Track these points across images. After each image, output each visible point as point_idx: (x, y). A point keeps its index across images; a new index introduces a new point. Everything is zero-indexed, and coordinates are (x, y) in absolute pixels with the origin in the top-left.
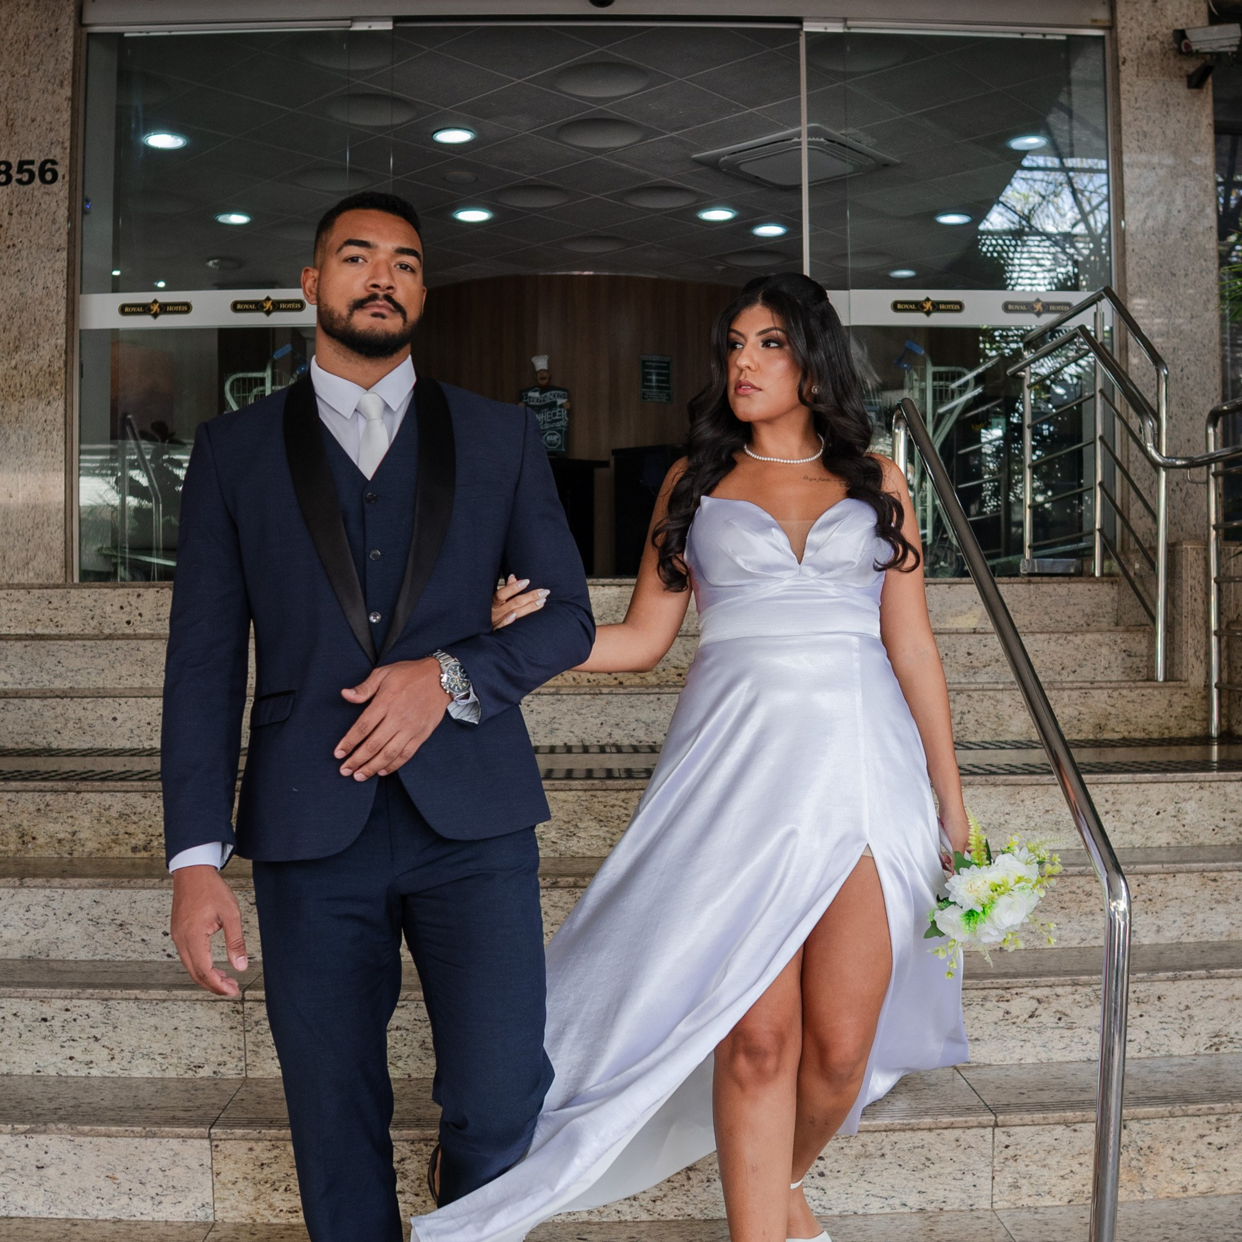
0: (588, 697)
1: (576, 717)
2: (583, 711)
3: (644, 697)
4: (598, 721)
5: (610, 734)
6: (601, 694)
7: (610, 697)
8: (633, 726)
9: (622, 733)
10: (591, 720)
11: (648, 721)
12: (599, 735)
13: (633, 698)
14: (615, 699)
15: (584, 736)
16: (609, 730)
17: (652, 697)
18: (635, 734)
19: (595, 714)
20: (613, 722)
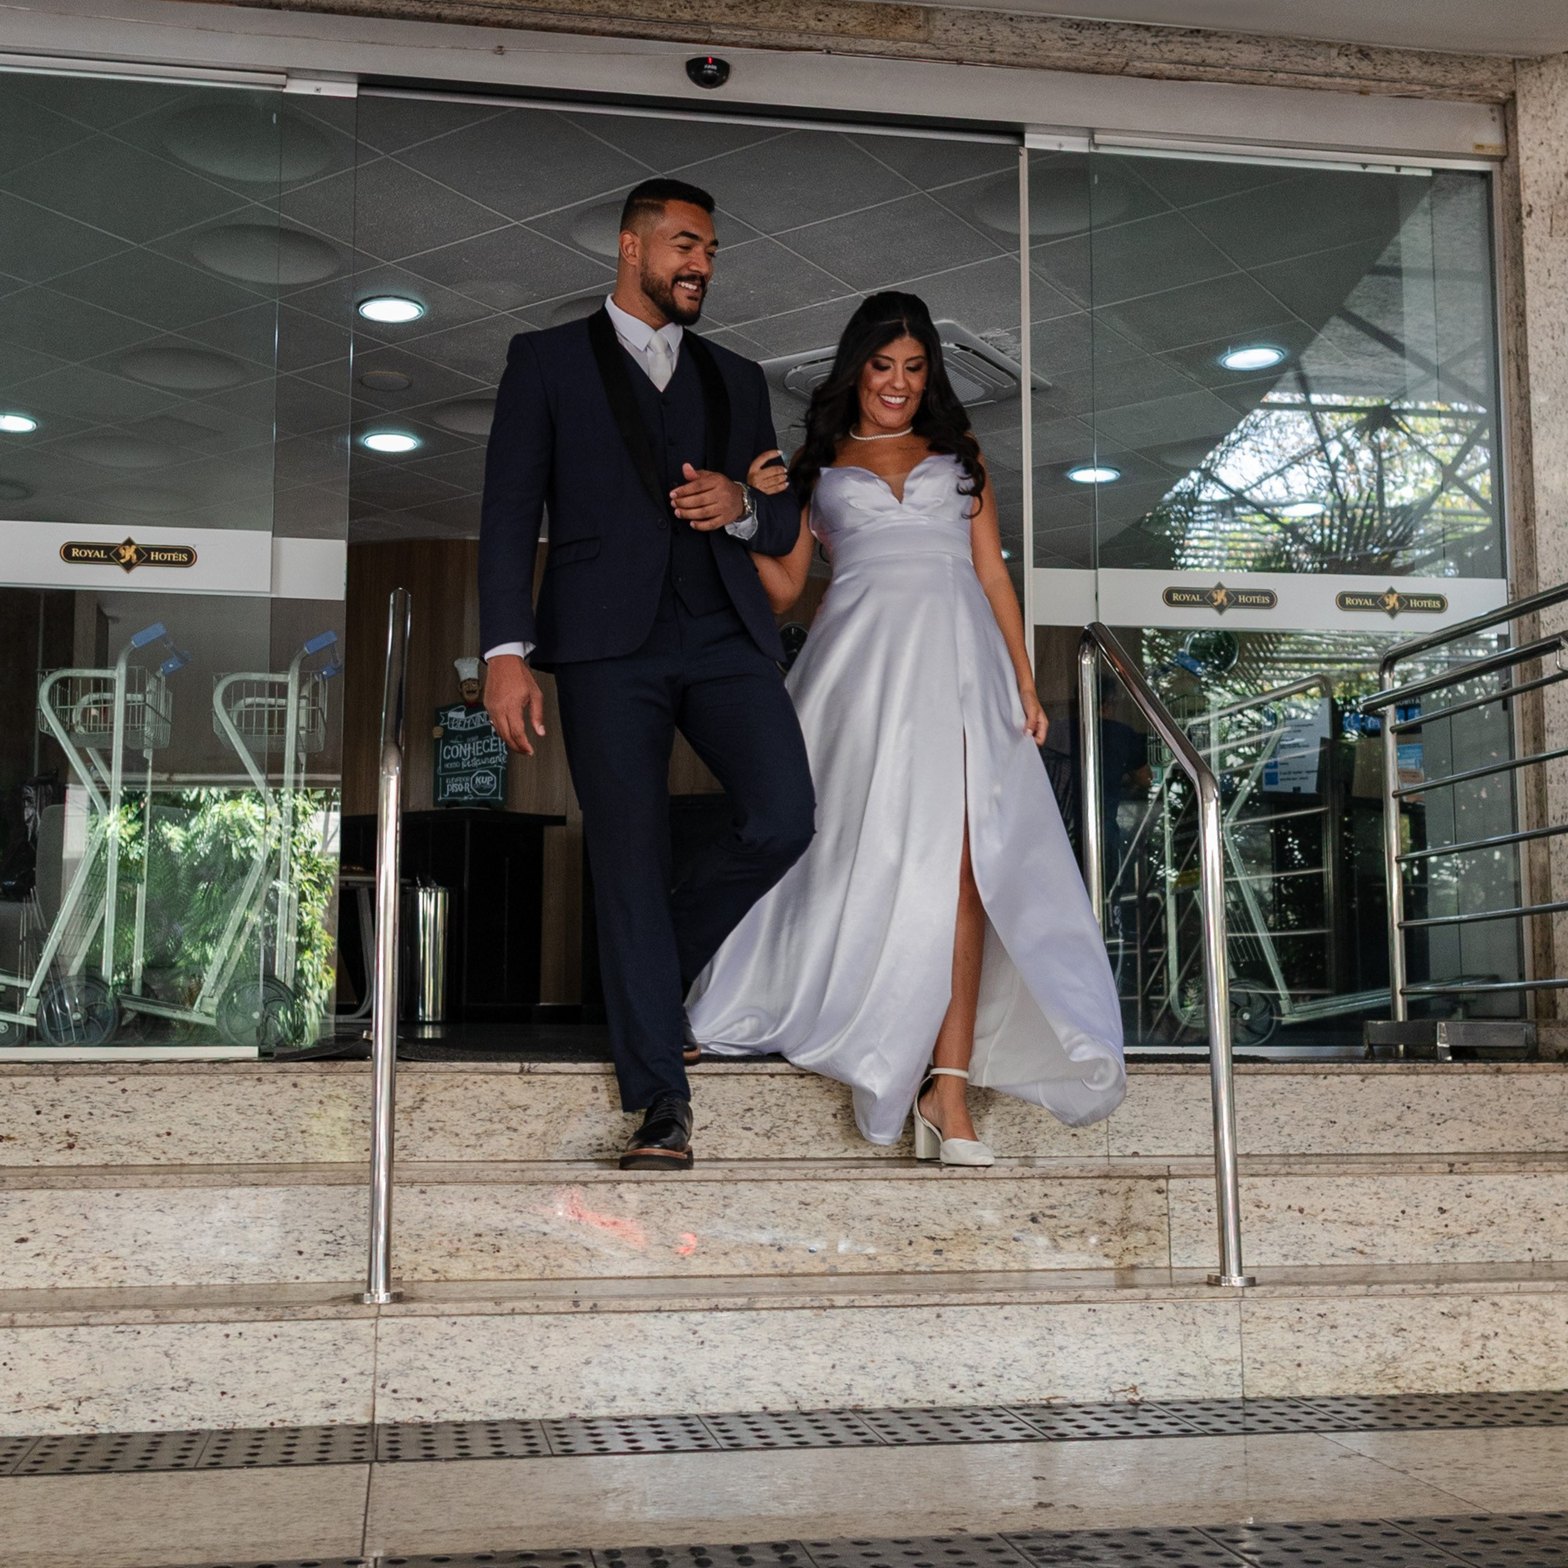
0: (807, 1313)
1: (786, 1353)
2: (800, 1342)
3: (912, 1312)
4: (828, 1361)
5: (850, 1386)
6: (833, 1307)
7: (848, 1312)
8: (892, 1369)
9: (870, 1383)
10: (813, 1358)
11: (920, 1359)
12: (828, 1389)
13: (893, 1314)
14: (858, 1316)
15: (801, 1391)
16: (847, 1379)
17: (926, 1313)
18: (896, 1385)
19: (822, 1347)
20: (855, 1362)
